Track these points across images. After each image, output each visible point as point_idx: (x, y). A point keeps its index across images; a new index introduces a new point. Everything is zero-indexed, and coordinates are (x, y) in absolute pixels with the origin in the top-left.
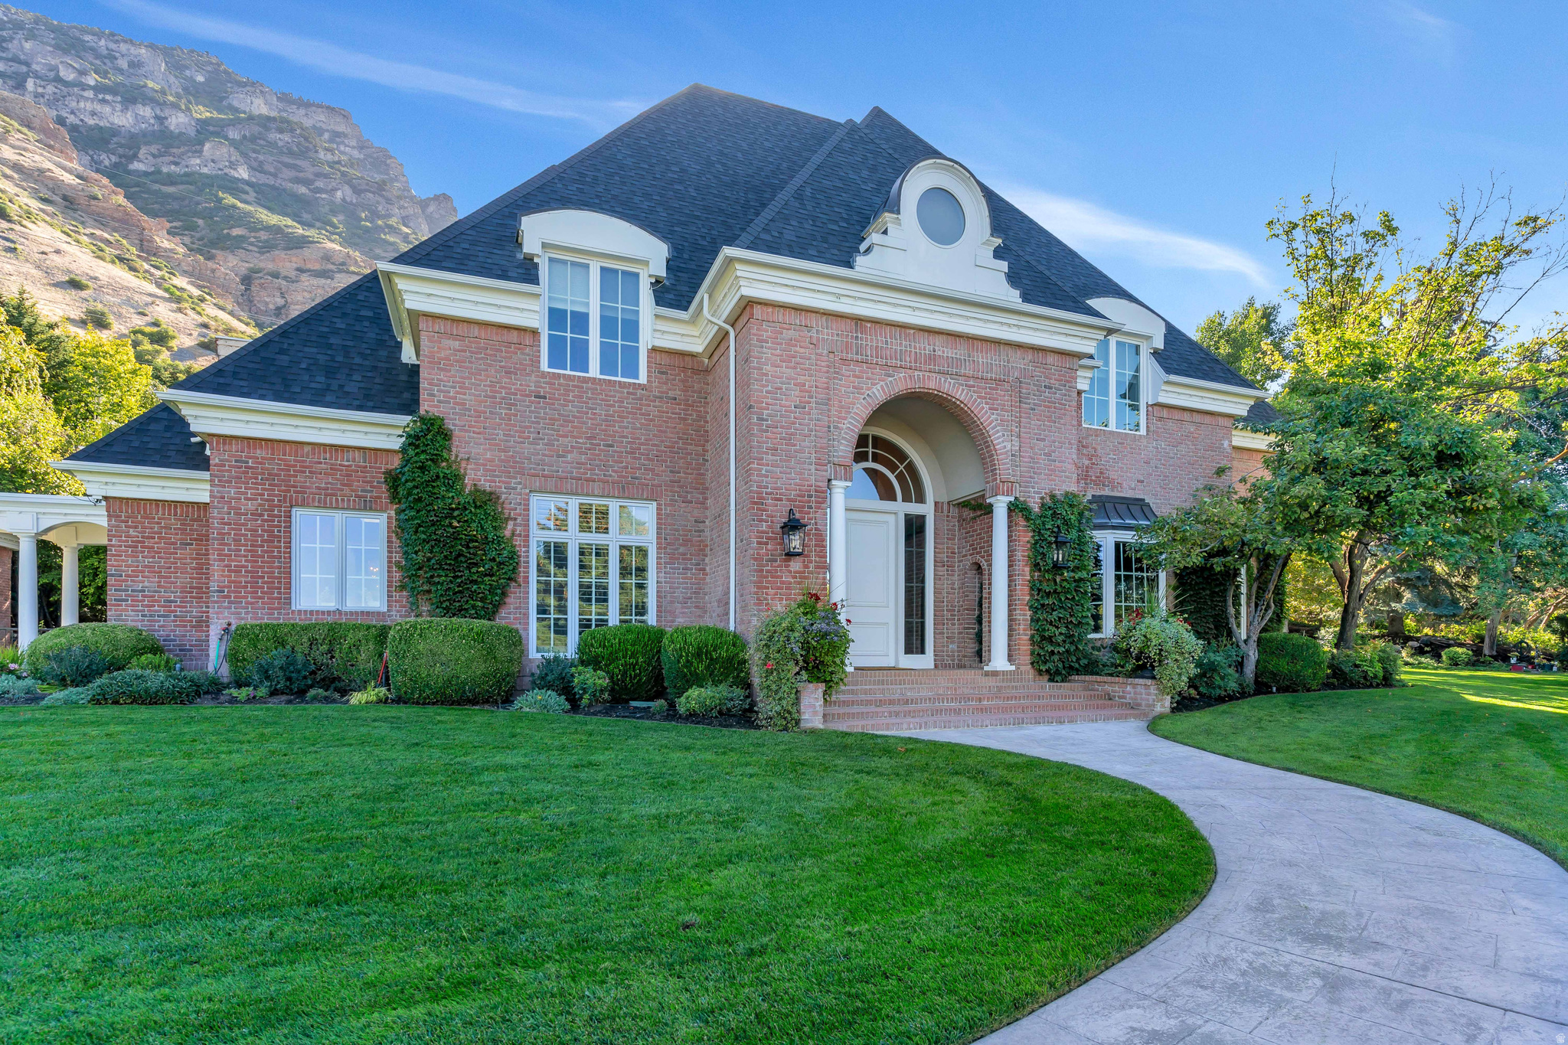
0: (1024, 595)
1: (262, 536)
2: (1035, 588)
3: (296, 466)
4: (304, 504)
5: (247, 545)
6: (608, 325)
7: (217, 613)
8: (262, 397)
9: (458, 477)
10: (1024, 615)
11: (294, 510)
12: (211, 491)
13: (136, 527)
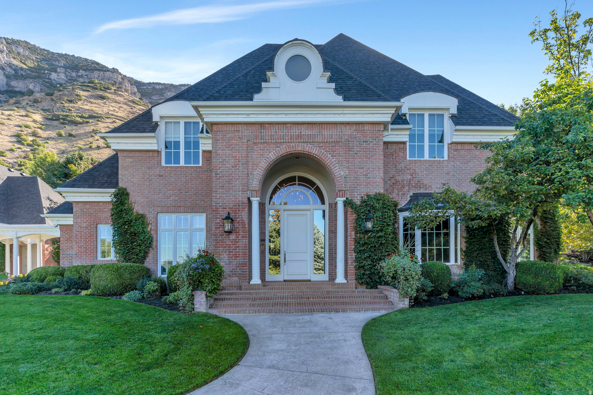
0: (352, 246)
1: (88, 235)
2: (357, 242)
3: (98, 210)
4: (101, 223)
5: (83, 238)
6: (187, 144)
7: (75, 262)
8: (84, 187)
9: (131, 209)
10: (352, 256)
11: (98, 225)
12: (74, 221)
13: (67, 234)
